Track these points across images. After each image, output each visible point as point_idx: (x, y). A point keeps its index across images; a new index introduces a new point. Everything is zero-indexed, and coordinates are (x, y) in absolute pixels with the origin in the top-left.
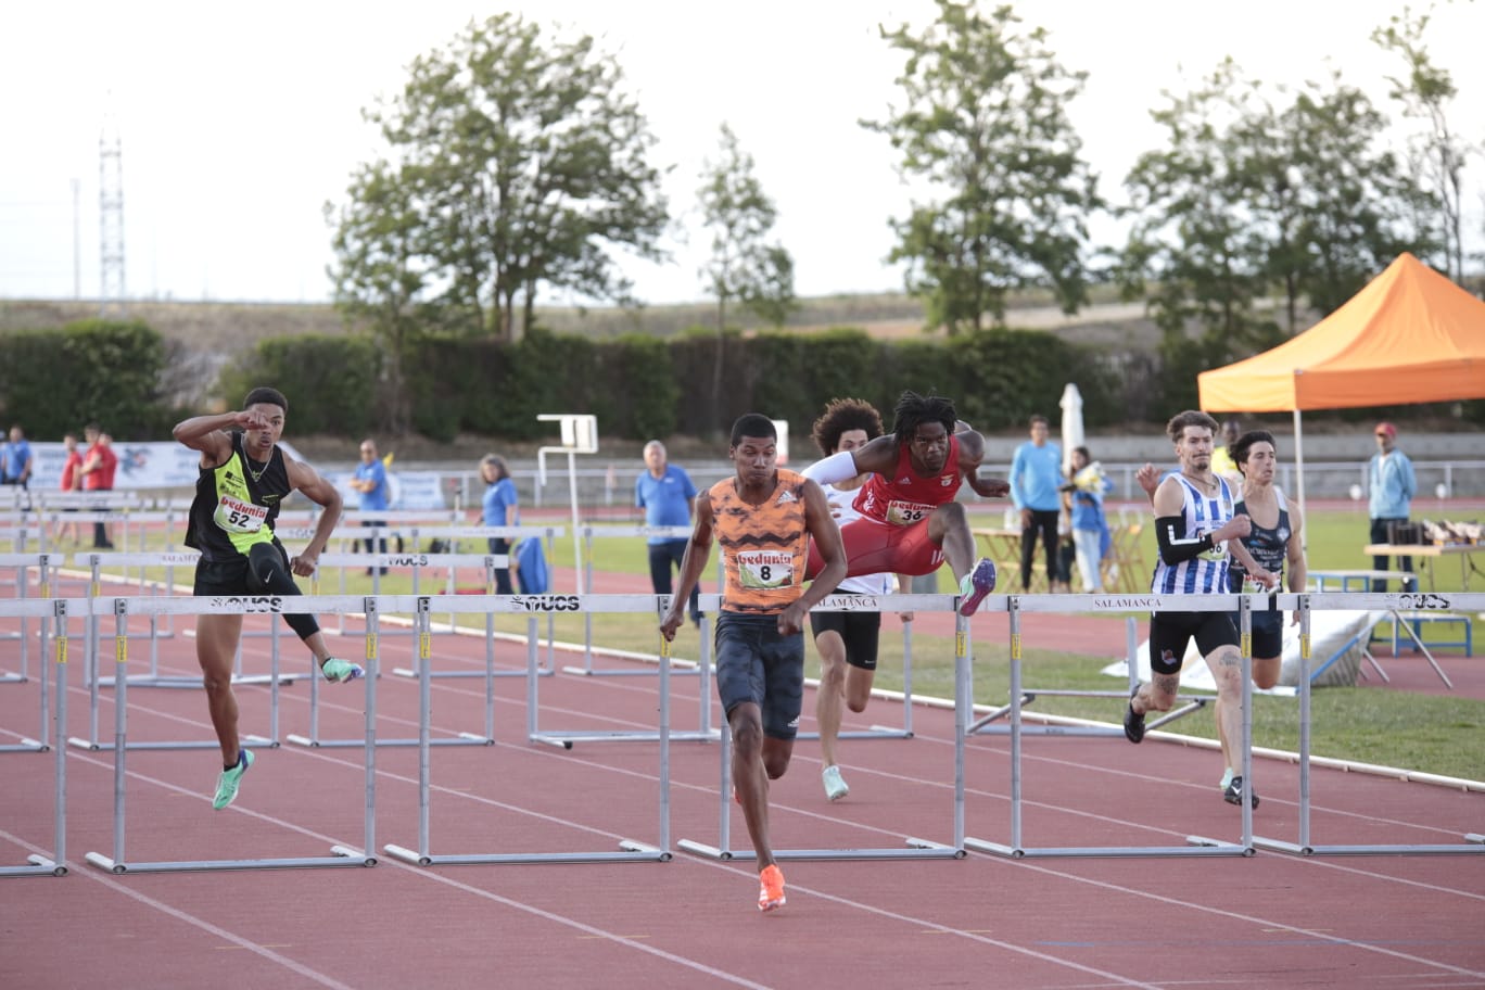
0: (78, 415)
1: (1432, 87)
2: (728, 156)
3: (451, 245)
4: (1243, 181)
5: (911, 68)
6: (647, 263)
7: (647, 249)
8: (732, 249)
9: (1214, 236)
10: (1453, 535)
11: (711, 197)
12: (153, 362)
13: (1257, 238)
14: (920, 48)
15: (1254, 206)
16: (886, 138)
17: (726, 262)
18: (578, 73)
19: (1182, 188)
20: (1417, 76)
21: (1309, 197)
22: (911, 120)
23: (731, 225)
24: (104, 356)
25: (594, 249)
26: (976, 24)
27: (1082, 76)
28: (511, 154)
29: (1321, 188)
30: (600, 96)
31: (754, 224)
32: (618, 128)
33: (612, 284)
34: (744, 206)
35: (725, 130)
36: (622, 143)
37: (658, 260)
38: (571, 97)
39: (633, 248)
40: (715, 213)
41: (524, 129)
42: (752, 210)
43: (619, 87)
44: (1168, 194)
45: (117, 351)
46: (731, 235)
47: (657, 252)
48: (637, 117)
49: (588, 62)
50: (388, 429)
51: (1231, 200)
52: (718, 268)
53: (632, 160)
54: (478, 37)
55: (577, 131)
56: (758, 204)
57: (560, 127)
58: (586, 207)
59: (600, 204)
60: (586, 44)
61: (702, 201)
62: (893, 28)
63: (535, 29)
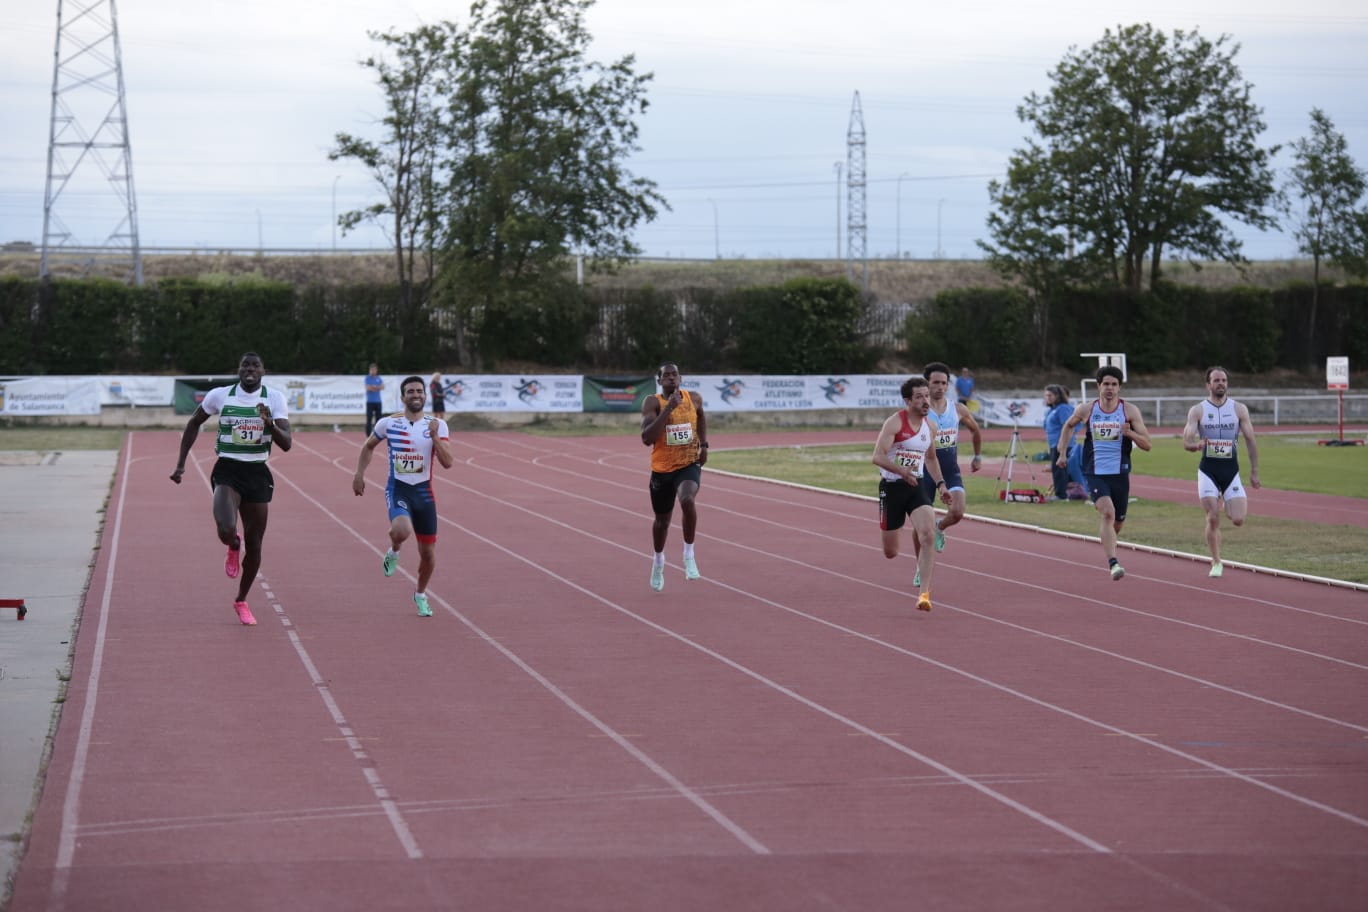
0: (793, 353)
2: (1322, 138)
3: (1092, 215)
6: (1253, 229)
7: (1255, 218)
8: (1325, 217)
11: (1307, 173)
12: (851, 310)
17: (1320, 226)
18: (1198, 74)
23: (1325, 196)
24: (814, 305)
25: (1208, 216)
28: (1141, 139)
30: (1216, 92)
31: (1344, 194)
32: (1231, 118)
33: (1224, 245)
34: (1335, 181)
35: (1318, 117)
36: (1234, 130)
37: (1262, 227)
38: (1189, 97)
39: (1241, 216)
40: (1311, 186)
41: (1153, 119)
42: (1343, 182)
43: (1233, 84)
45: (824, 302)
46: (1324, 204)
47: (1263, 217)
48: (1246, 108)
49: (1209, 62)
50: (1040, 364)
52: (1314, 231)
53: (1241, 143)
54: (1112, 47)
55: (1197, 121)
56: (1348, 176)
57: (1182, 118)
58: (1201, 182)
59: (1214, 180)
60: (1204, 49)
61: (1300, 176)
63: (1161, 40)
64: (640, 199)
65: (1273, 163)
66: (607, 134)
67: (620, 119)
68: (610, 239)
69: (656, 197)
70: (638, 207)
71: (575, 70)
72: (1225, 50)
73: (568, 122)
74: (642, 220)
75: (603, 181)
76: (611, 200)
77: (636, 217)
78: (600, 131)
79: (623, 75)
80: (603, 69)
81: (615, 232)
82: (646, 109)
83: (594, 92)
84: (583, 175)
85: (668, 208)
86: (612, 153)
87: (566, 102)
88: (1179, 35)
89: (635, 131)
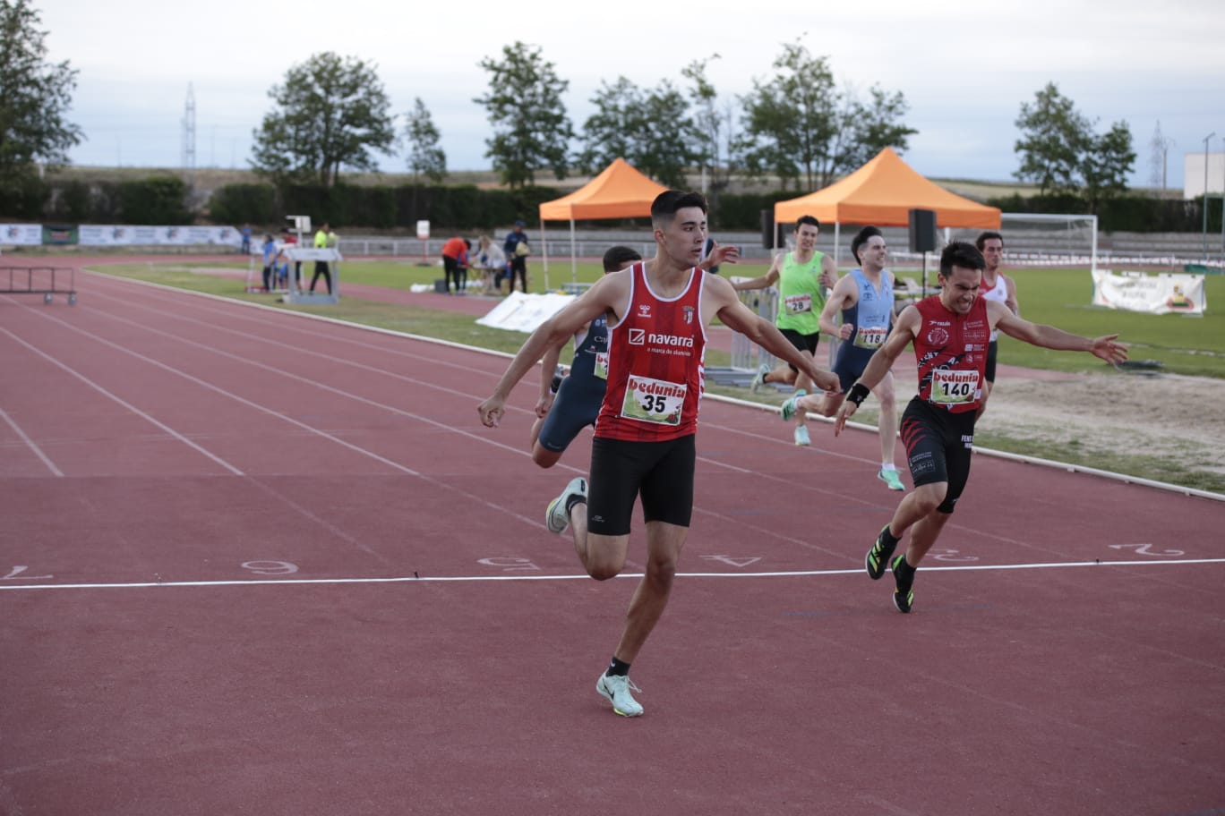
1: (707, 93)
2: (420, 112)
3: (302, 147)
4: (630, 128)
5: (496, 79)
6: (384, 156)
7: (385, 150)
8: (421, 151)
11: (412, 129)
12: (181, 193)
14: (498, 70)
15: (634, 138)
16: (484, 106)
17: (418, 156)
18: (358, 77)
19: (606, 130)
20: (701, 88)
21: (658, 135)
22: (494, 100)
23: (421, 140)
24: (161, 191)
25: (362, 150)
26: (523, 61)
27: (566, 83)
28: (329, 109)
29: (663, 132)
30: (367, 87)
31: (430, 140)
32: (374, 100)
33: (370, 164)
34: (426, 134)
35: (418, 101)
36: (375, 106)
37: (389, 155)
38: (353, 88)
39: (379, 149)
40: (415, 135)
41: (335, 99)
42: (429, 134)
43: (375, 83)
44: (601, 132)
45: (166, 189)
46: (421, 145)
47: (389, 151)
48: (381, 95)
49: (363, 72)
51: (626, 135)
52: (415, 158)
53: (380, 112)
54: (316, 63)
55: (358, 101)
56: (431, 132)
57: (350, 99)
58: (360, 132)
59: (366, 131)
60: (361, 65)
61: (408, 130)
62: (488, 62)
63: (339, 60)
64: (72, 135)
65: (394, 124)
66: (55, 101)
67: (62, 92)
68: (56, 155)
69: (80, 133)
70: (70, 137)
71: (39, 67)
72: (371, 66)
73: (35, 93)
74: (73, 146)
75: (53, 125)
76: (57, 134)
77: (69, 144)
78: (52, 99)
79: (63, 70)
80: (53, 67)
81: (58, 150)
82: (77, 88)
83: (49, 80)
84: (43, 122)
85: (86, 139)
86: (58, 110)
87: (34, 83)
88: (348, 57)
89: (69, 100)
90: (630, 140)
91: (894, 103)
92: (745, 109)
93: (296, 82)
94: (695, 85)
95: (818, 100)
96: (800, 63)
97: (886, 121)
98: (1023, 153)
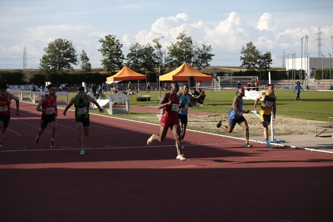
1: (159, 47)
2: (83, 53)
3: (54, 64)
4: (139, 56)
5: (104, 44)
6: (75, 65)
7: (75, 64)
8: (84, 64)
9: (136, 62)
10: (129, 93)
11: (82, 58)
12: (22, 76)
13: (141, 62)
14: (104, 42)
15: (141, 59)
16: (101, 51)
17: (83, 65)
18: (67, 45)
19: (133, 57)
20: (158, 45)
21: (146, 58)
22: (103, 50)
23: (84, 61)
24: (16, 76)
25: (69, 64)
26: (111, 40)
27: (122, 45)
28: (60, 53)
29: (147, 57)
30: (70, 47)
31: (86, 61)
32: (72, 51)
33: (71, 68)
34: (85, 59)
35: (83, 51)
37: (76, 65)
38: (66, 48)
39: (73, 64)
40: (82, 60)
41: (61, 51)
43: (72, 46)
44: (131, 58)
45: (18, 75)
47: (76, 64)
48: (73, 49)
49: (69, 43)
51: (138, 58)
53: (73, 54)
54: (56, 41)
55: (67, 51)
56: (87, 59)
57: (65, 51)
58: (68, 59)
59: (70, 59)
60: (68, 42)
61: (81, 58)
62: (101, 40)
63: (62, 40)
65: (77, 57)
72: (71, 42)
88: (65, 40)
90: (139, 59)
91: (208, 48)
92: (169, 50)
93: (51, 46)
94: (156, 45)
95: (188, 48)
96: (184, 38)
97: (206, 53)
98: (242, 60)
